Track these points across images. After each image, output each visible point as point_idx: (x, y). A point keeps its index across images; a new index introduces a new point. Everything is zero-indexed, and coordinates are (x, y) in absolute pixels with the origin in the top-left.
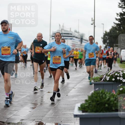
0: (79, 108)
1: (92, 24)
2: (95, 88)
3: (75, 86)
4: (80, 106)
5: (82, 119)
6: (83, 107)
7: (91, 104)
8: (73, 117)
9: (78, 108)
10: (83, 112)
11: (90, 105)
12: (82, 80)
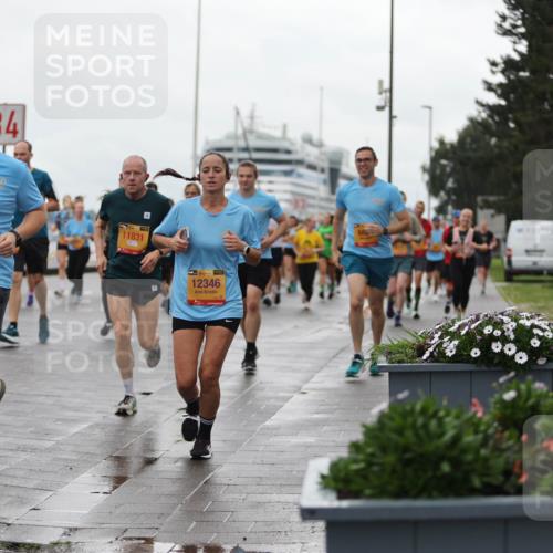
0: (323, 477)
1: (380, 108)
2: (393, 392)
3: (307, 381)
4: (326, 471)
5: (338, 528)
6: (342, 475)
7: (375, 460)
8: (296, 517)
9: (319, 480)
10: (341, 496)
11: (370, 464)
12: (334, 357)
